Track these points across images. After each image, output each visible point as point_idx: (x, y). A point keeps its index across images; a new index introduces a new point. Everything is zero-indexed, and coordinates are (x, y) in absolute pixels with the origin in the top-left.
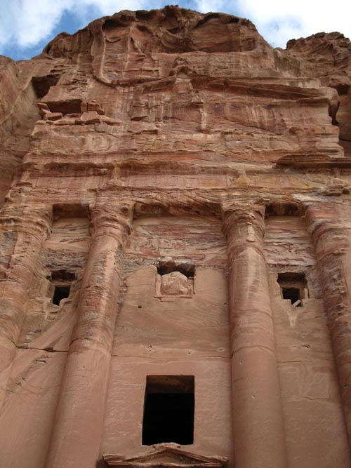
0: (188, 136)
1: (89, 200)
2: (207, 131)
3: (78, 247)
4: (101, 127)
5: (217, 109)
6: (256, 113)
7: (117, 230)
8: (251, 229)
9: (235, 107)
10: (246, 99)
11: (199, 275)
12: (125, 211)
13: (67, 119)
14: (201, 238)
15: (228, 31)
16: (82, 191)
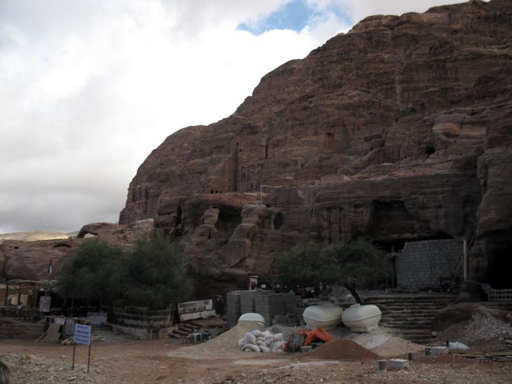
0: (252, 155)
2: (254, 154)
3: (245, 171)
4: (244, 154)
5: (254, 149)
6: (258, 149)
7: (247, 169)
9: (256, 148)
12: (247, 167)
13: (241, 153)
15: (256, 129)
16: (244, 165)
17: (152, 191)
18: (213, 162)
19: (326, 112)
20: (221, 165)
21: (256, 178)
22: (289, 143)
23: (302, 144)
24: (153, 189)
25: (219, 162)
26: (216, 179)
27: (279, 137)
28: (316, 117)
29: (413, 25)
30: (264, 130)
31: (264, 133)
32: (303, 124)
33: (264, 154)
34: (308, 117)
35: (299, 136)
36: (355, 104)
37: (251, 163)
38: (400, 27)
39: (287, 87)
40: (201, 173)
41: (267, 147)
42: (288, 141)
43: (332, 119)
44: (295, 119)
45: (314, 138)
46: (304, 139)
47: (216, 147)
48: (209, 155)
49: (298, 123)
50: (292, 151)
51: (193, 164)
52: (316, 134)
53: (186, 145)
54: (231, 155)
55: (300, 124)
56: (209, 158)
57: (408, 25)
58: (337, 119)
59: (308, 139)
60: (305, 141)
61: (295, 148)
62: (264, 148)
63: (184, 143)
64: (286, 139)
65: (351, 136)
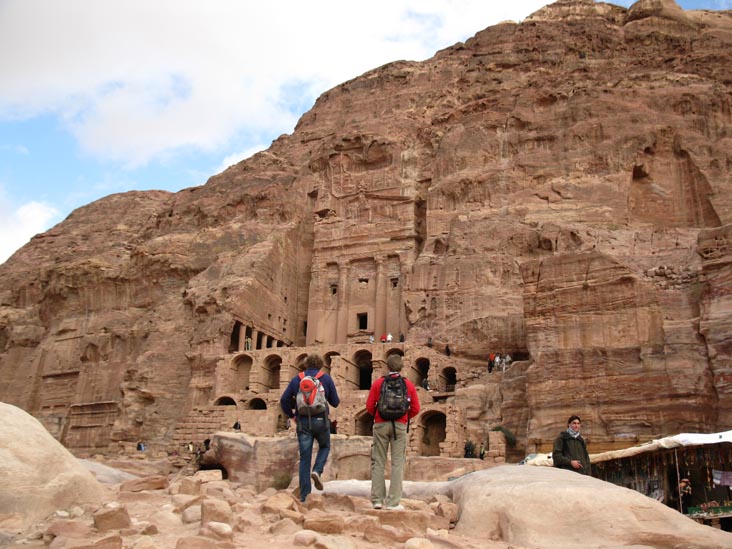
0: (364, 226)
1: (336, 260)
2: (371, 223)
3: (336, 276)
4: (336, 224)
5: (375, 209)
6: (388, 210)
7: (345, 271)
8: (381, 267)
9: (382, 207)
10: (385, 202)
11: (369, 282)
12: (347, 264)
13: (325, 221)
14: (370, 268)
15: (382, 151)
16: (333, 256)
17: (19, 329)
18: (235, 243)
19: (625, 110)
20: (263, 248)
21: (422, 286)
22: (508, 190)
23: (553, 196)
24: (25, 323)
25: (254, 241)
26: (250, 287)
27: (467, 173)
28: (594, 120)
29: (667, 22)
30: (406, 154)
31: (406, 163)
32: (551, 139)
33: (411, 225)
34: (569, 118)
35: (541, 172)
36: (702, 97)
37: (363, 252)
38: (639, 22)
39: (398, 107)
40: (187, 273)
41: (420, 205)
42: (502, 184)
43: (647, 127)
44: (522, 125)
45: (596, 180)
46: (558, 181)
47: (241, 202)
48: (216, 222)
49: (533, 134)
50: (521, 213)
51: (165, 245)
52: (599, 165)
53: (121, 227)
54: (292, 224)
55: (539, 140)
56: (217, 231)
57: (656, 19)
58: (663, 131)
59: (572, 182)
60: (565, 187)
61: (531, 207)
62: (411, 208)
63: (115, 223)
64: (494, 180)
65: (712, 184)
